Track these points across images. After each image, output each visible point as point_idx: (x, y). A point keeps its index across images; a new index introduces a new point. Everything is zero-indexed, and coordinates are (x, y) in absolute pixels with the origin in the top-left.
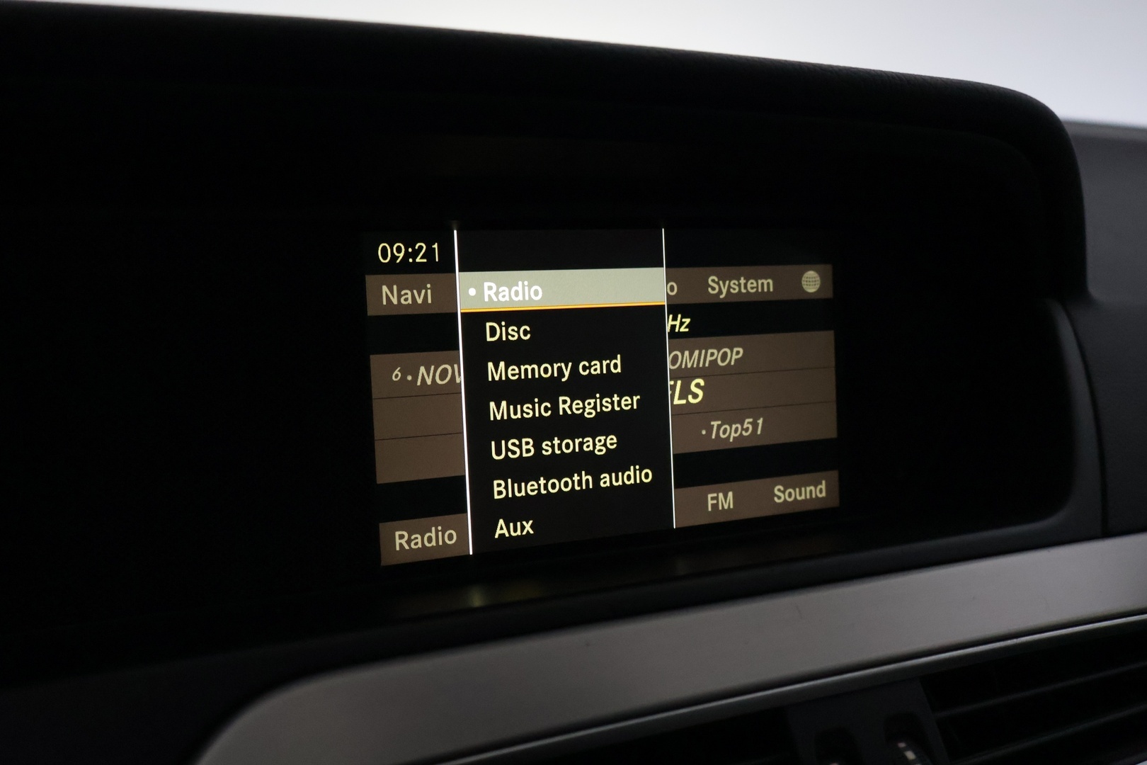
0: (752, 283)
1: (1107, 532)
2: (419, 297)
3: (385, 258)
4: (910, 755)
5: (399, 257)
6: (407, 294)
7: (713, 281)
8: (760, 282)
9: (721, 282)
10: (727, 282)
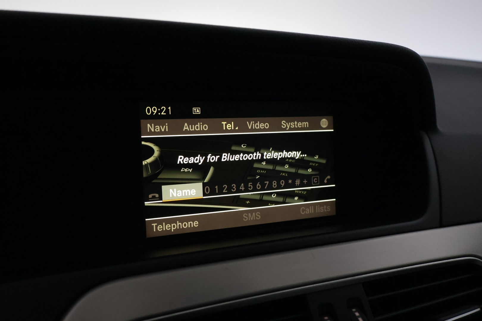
0: (300, 124)
1: (441, 225)
2: (163, 129)
3: (149, 113)
4: (357, 314)
5: (154, 112)
6: (157, 127)
7: (284, 123)
8: (303, 123)
9: (287, 123)
10: (290, 123)
